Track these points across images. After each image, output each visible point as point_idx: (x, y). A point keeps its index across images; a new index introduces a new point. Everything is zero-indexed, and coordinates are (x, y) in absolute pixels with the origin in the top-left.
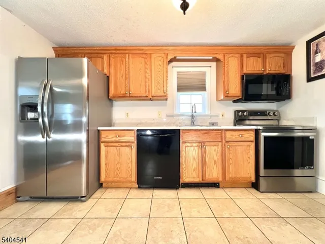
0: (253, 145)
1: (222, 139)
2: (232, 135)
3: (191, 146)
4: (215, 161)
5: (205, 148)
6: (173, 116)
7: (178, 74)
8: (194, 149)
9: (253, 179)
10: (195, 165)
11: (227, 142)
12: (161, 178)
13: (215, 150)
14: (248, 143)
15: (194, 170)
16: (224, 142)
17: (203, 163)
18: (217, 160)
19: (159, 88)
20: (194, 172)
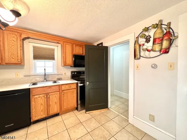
0: (75, 90)
1: (59, 90)
2: (65, 87)
3: (39, 97)
4: (56, 102)
5: (49, 97)
6: (30, 76)
7: (34, 47)
8: (42, 98)
9: (76, 106)
10: (42, 108)
11: (62, 91)
12: (13, 124)
13: (55, 96)
14: (73, 90)
15: (42, 111)
16: (61, 91)
17: (48, 105)
18: (56, 101)
19: (13, 57)
20: (42, 112)
